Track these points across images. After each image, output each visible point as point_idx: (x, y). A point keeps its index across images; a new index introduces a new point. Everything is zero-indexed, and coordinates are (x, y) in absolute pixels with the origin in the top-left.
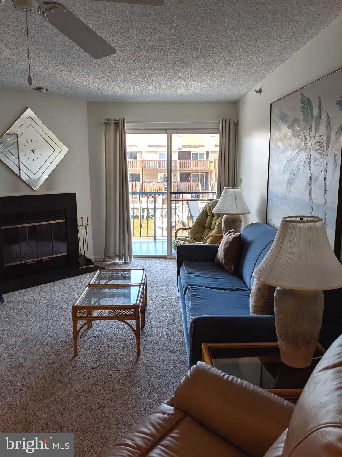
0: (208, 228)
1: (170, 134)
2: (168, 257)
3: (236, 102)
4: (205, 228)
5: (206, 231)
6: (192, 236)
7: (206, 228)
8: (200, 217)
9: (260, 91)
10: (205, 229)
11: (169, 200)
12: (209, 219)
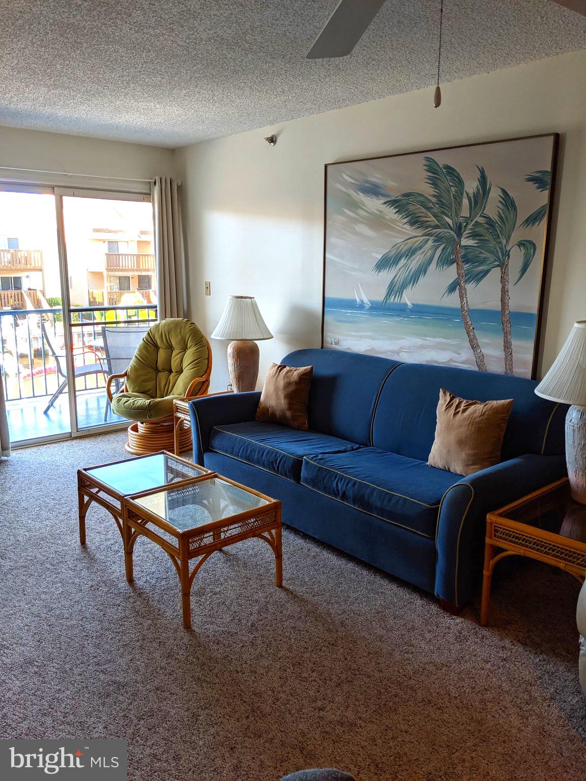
0: (164, 370)
1: (61, 197)
2: (73, 435)
3: (175, 149)
4: (157, 370)
5: (162, 376)
6: (134, 388)
7: (159, 371)
8: (145, 352)
9: (272, 140)
10: (157, 373)
11: (67, 326)
12: (162, 354)
